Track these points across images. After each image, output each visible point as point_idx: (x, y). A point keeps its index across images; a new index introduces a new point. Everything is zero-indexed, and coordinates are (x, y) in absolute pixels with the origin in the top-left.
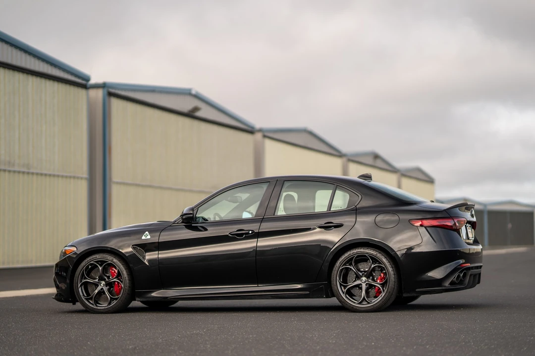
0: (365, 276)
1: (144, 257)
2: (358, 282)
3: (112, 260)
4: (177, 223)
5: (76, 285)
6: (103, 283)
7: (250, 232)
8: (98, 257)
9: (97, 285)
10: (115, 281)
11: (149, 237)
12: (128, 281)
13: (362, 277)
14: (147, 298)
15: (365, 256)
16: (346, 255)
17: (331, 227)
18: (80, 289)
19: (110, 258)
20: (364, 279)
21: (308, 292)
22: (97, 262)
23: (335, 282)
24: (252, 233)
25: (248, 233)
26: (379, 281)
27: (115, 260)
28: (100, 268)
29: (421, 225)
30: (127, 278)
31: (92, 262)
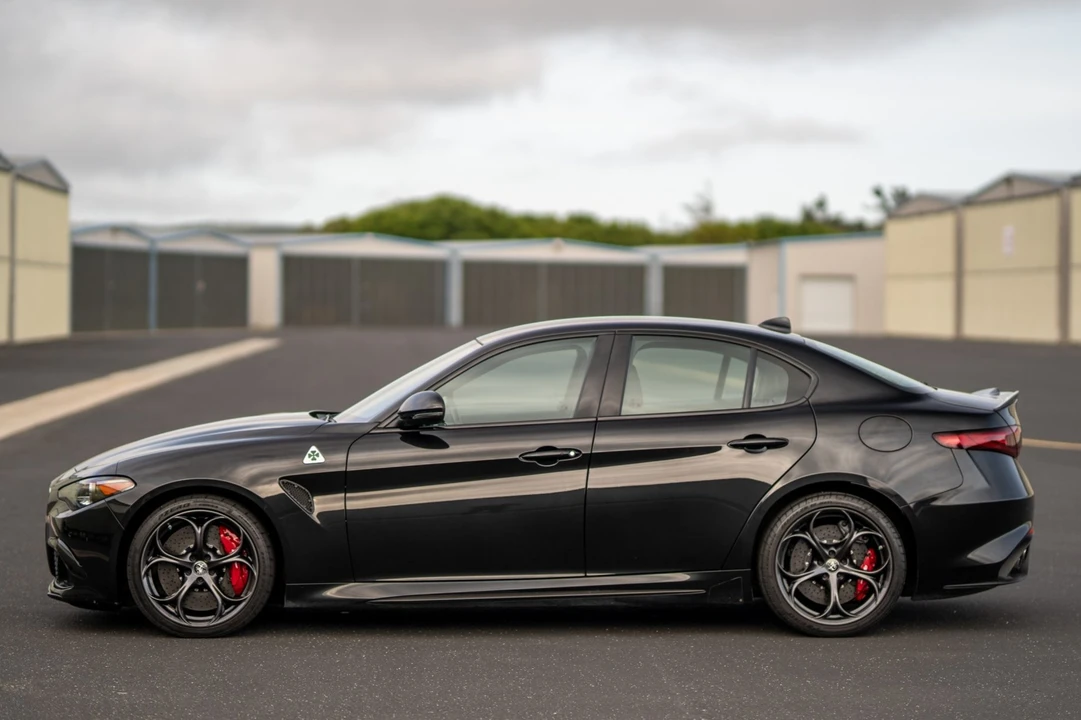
0: (836, 557)
1: (310, 506)
2: (819, 570)
3: (230, 512)
4: (385, 428)
5: (136, 570)
6: (201, 565)
7: (572, 453)
8: (194, 503)
9: (184, 570)
10: (234, 562)
11: (321, 459)
12: (268, 562)
13: (828, 558)
14: (312, 601)
15: (840, 512)
16: (797, 509)
17: (760, 446)
18: (145, 581)
19: (223, 508)
20: (832, 562)
21: (703, 591)
22: (189, 516)
23: (770, 570)
24: (576, 455)
25: (568, 456)
26: (866, 568)
27: (236, 513)
28: (199, 531)
29: (960, 446)
30: (266, 555)
31: (176, 517)
